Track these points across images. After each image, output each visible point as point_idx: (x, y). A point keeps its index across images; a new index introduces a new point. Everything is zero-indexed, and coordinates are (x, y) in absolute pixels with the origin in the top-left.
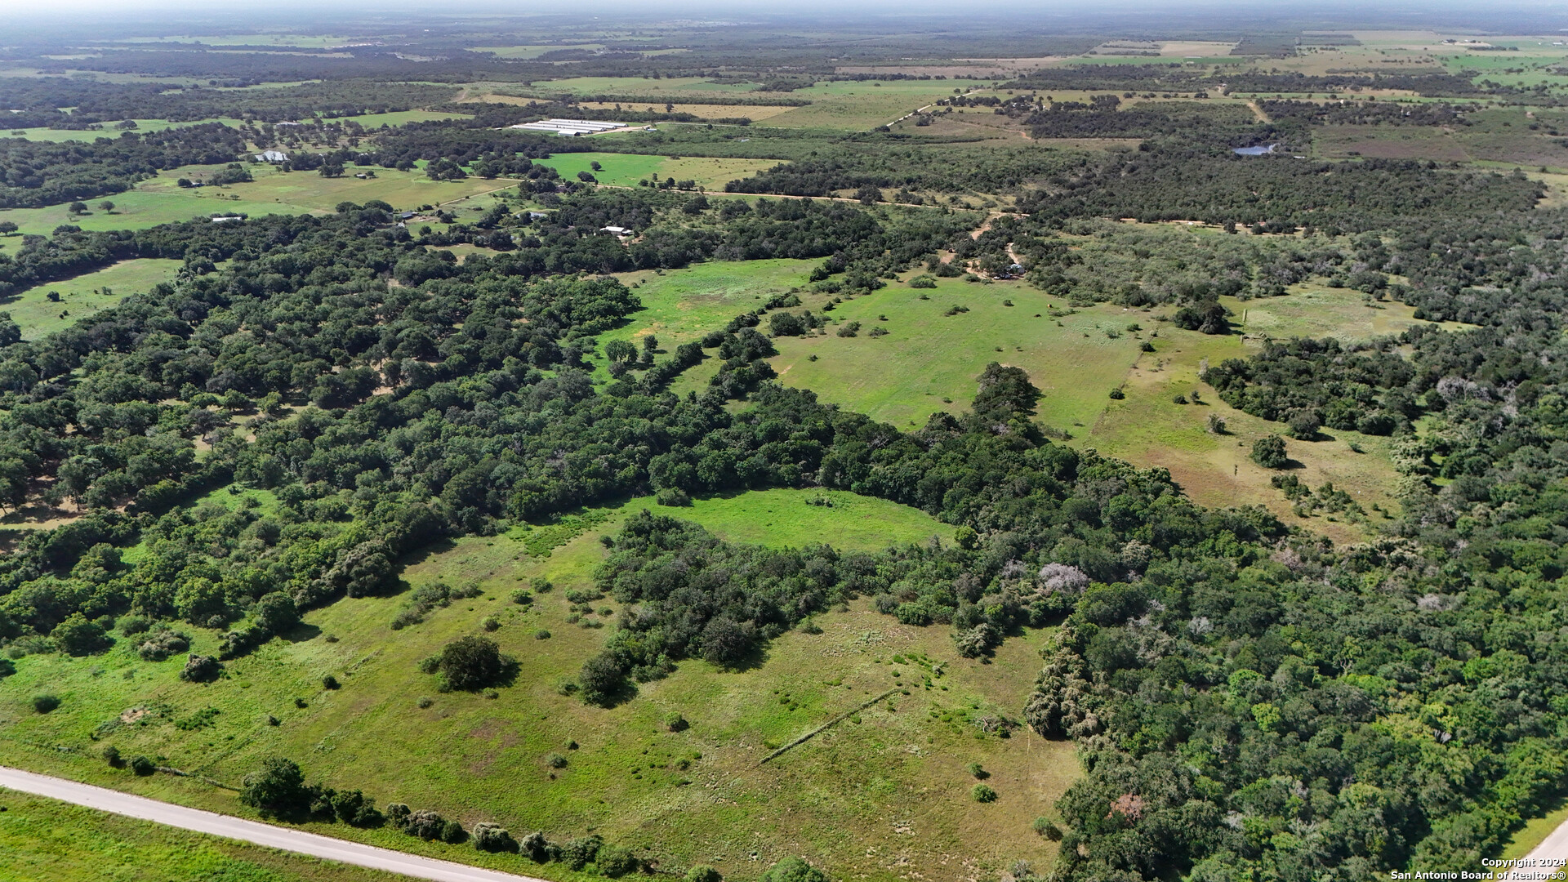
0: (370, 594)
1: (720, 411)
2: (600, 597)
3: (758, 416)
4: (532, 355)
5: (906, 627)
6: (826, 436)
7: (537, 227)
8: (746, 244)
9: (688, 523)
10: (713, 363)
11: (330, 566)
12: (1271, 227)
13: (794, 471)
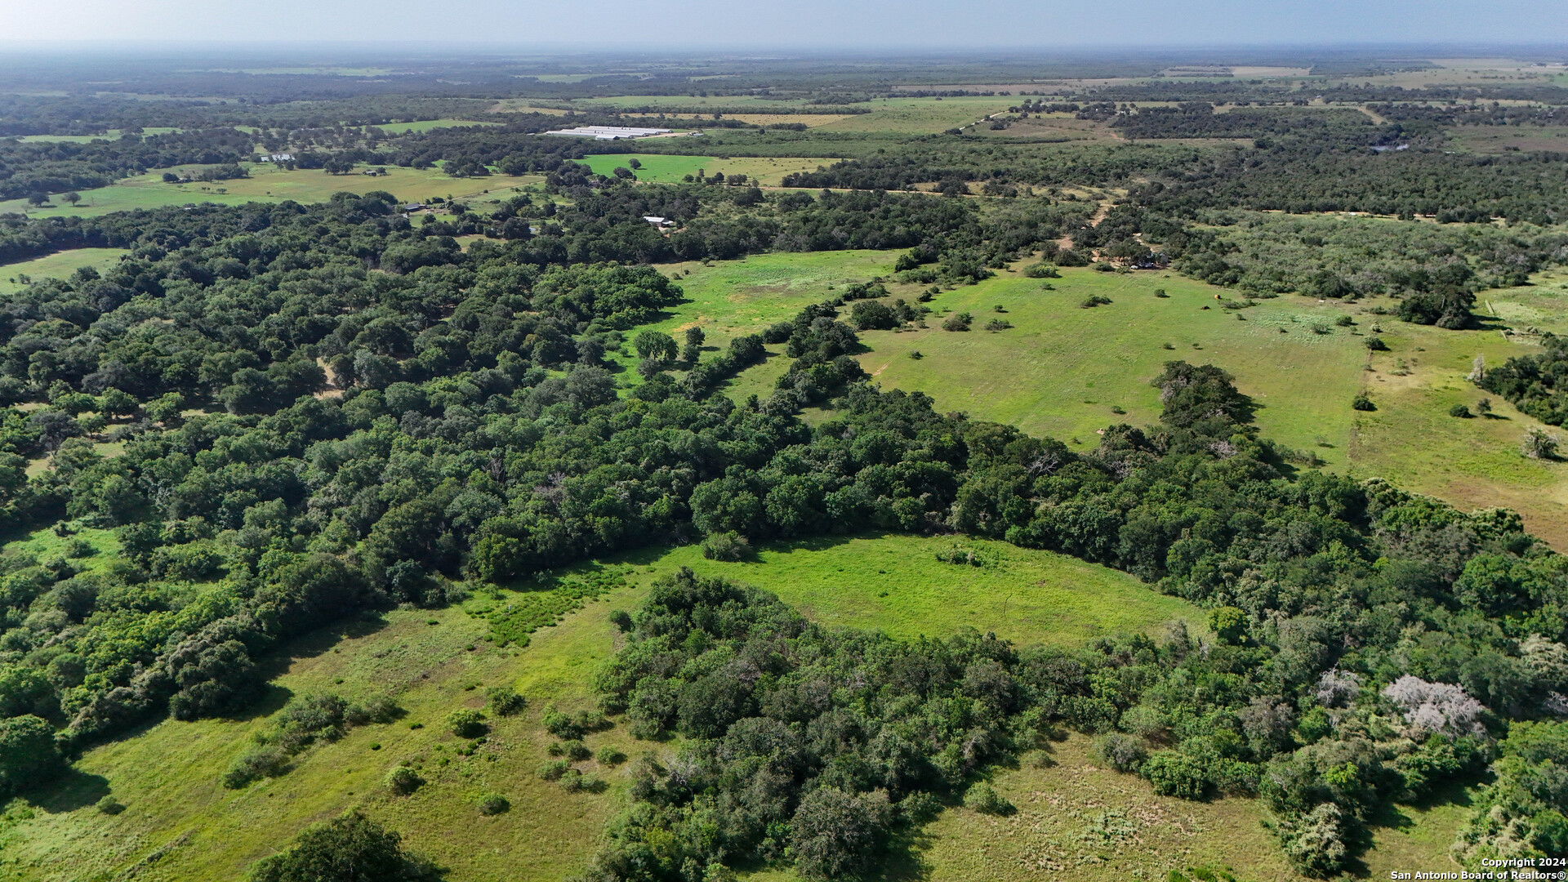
0: (208, 713)
1: (793, 422)
2: (605, 726)
3: (851, 428)
4: (537, 350)
5: (1170, 802)
6: (957, 455)
7: (561, 218)
8: (812, 233)
9: (753, 591)
10: (779, 362)
11: (147, 663)
12: (1461, 215)
13: (914, 509)
